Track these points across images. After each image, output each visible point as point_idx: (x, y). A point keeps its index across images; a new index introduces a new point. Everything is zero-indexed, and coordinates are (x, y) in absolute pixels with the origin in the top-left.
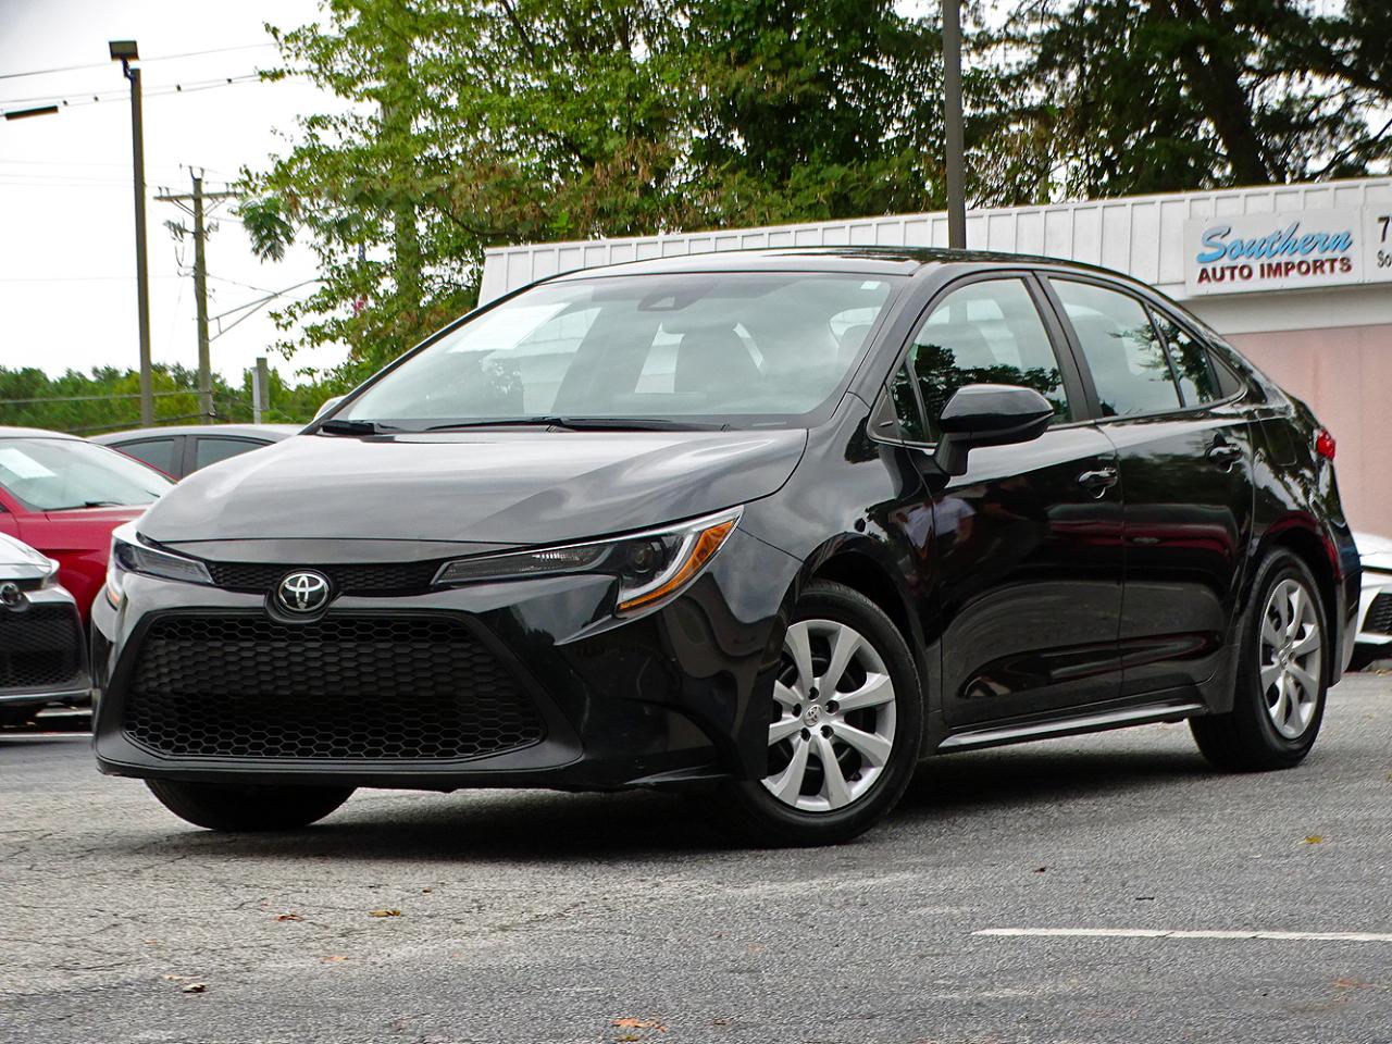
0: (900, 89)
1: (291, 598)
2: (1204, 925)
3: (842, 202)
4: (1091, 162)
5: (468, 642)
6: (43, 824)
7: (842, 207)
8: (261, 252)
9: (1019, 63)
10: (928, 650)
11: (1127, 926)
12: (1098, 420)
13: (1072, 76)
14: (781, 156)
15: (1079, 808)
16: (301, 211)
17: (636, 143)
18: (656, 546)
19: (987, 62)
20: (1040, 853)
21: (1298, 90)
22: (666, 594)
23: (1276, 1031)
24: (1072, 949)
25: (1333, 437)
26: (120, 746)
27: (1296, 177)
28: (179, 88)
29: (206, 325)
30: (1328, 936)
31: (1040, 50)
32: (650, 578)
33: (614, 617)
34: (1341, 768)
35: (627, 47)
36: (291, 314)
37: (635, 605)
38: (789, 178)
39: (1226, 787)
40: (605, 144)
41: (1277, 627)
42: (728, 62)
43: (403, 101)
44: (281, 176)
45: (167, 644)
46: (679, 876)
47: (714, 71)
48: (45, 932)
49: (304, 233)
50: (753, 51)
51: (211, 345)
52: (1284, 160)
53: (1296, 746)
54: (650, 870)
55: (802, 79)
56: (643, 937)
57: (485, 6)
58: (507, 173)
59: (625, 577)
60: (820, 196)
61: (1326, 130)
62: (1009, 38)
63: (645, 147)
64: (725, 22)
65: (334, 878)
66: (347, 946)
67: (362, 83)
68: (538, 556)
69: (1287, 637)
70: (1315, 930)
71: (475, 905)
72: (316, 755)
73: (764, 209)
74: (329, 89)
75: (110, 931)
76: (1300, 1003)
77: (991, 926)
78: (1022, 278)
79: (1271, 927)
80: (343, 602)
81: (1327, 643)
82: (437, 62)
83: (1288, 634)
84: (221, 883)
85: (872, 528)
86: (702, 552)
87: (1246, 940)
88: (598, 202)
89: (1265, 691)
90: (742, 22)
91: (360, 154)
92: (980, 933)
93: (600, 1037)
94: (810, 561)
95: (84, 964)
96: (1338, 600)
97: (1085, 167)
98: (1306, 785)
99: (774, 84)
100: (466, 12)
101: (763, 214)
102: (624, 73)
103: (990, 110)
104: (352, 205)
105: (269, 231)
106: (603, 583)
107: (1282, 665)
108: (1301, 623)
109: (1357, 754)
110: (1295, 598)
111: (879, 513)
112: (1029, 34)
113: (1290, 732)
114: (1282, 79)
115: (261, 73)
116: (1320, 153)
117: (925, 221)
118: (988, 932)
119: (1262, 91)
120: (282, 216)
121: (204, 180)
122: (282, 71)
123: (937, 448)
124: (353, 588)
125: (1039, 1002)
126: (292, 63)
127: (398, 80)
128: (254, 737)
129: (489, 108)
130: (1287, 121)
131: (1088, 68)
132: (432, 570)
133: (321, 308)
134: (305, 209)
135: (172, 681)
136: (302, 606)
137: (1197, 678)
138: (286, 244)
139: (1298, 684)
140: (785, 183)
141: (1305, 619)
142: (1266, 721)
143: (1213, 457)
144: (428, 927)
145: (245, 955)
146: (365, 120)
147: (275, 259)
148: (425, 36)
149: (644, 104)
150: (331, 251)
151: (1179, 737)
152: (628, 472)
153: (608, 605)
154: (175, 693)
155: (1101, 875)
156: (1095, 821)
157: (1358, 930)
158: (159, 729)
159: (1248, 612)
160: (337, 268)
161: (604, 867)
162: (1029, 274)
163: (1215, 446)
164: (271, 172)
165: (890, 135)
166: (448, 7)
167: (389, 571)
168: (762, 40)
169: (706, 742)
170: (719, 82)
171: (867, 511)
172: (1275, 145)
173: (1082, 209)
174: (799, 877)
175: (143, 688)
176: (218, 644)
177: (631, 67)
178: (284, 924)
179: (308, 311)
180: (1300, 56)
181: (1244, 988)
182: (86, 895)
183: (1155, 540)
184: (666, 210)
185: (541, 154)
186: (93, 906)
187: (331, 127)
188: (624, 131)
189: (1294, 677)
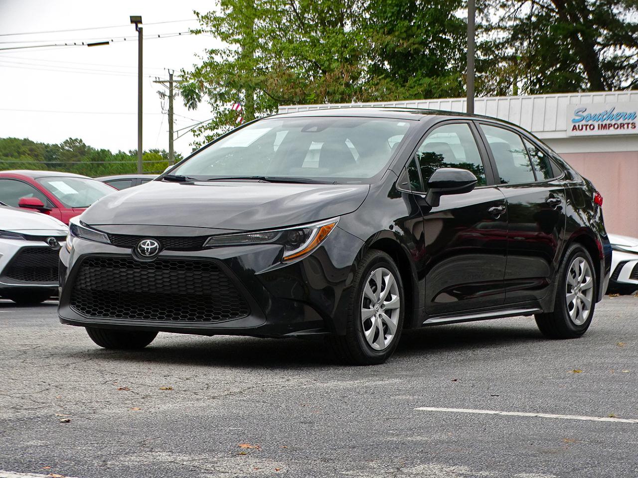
0: (455, 47)
1: (143, 250)
2: (516, 409)
3: (429, 93)
4: (532, 80)
5: (217, 272)
6: (39, 342)
7: (429, 95)
8: (188, 105)
9: (503, 38)
10: (419, 282)
11: (483, 408)
12: (498, 185)
13: (526, 44)
14: (404, 73)
15: (481, 352)
16: (204, 89)
17: (344, 65)
18: (301, 232)
19: (491, 37)
20: (457, 372)
21: (619, 53)
22: (305, 254)
23: (531, 462)
24: (454, 418)
25: (602, 196)
26: (69, 312)
27: (617, 89)
28: (159, 36)
29: (172, 134)
30: (569, 417)
31: (512, 33)
32: (298, 247)
33: (281, 263)
34: (599, 339)
35: (342, 25)
36: (200, 131)
37: (291, 258)
38: (407, 82)
39: (548, 345)
40: (331, 65)
41: (574, 277)
42: (384, 33)
43: (249, 44)
44: (198, 73)
45: (89, 269)
46: (299, 376)
47: (378, 37)
48: (15, 391)
49: (205, 98)
50: (394, 29)
51: (174, 142)
52: (612, 81)
53: (581, 329)
54: (288, 373)
55: (415, 42)
56: (271, 404)
57: (285, 6)
58: (290, 75)
59: (287, 246)
60: (420, 90)
61: (630, 70)
62: (499, 27)
63: (347, 67)
64: (384, 16)
65: (151, 371)
66: (143, 403)
67: (233, 36)
68: (250, 236)
69: (578, 282)
70: (564, 414)
71: (206, 386)
72: (151, 318)
73: (397, 95)
74: (219, 38)
75: (44, 392)
76: (546, 449)
77: (424, 406)
78: (467, 123)
79: (545, 412)
80: (165, 253)
81: (596, 285)
82: (263, 29)
83: (579, 280)
84: (101, 372)
85: (396, 228)
86: (320, 236)
87: (533, 417)
88: (327, 89)
89: (568, 304)
90: (391, 17)
91: (231, 66)
92: (417, 409)
93: (230, 452)
94: (368, 241)
95: (25, 407)
96: (601, 266)
97: (529, 82)
98: (582, 346)
99: (403, 44)
100: (277, 8)
101: (396, 96)
102: (340, 36)
103: (491, 57)
104: (226, 87)
105: (191, 97)
106: (276, 249)
107: (576, 294)
108: (585, 276)
109: (607, 333)
110: (582, 266)
111: (400, 222)
112: (507, 26)
113: (578, 322)
114: (612, 48)
115: (191, 31)
116: (627, 79)
117: (460, 101)
118: (421, 409)
119: (604, 52)
120: (197, 91)
121: (174, 75)
122: (200, 30)
123: (426, 195)
124: (169, 247)
125: (431, 443)
126: (204, 27)
127: (247, 35)
128: (125, 310)
129: (284, 48)
130: (613, 66)
131: (532, 41)
132: (203, 240)
133: (212, 129)
134: (206, 88)
135: (91, 285)
136: (147, 254)
137: (538, 298)
138: (198, 102)
139: (582, 302)
140: (406, 84)
141: (586, 274)
142: (567, 317)
143: (549, 203)
144: (182, 395)
145: (97, 405)
146: (233, 52)
147: (193, 109)
148: (259, 18)
149: (348, 49)
150: (217, 105)
151: (530, 322)
152: (286, 202)
153: (279, 258)
154: (93, 290)
155: (480, 384)
156: (486, 359)
157: (583, 415)
158: (85, 305)
159: (561, 270)
160: (219, 112)
161: (268, 371)
162: (471, 121)
163: (550, 198)
164: (193, 71)
165: (450, 66)
166: (269, 6)
167: (185, 240)
168: (399, 25)
169: (320, 318)
170: (380, 41)
171: (394, 221)
172: (608, 75)
173: (525, 99)
174: (350, 380)
175: (79, 287)
176: (111, 269)
177: (344, 34)
178: (120, 392)
179: (207, 129)
180: (620, 39)
181: (523, 440)
182: (41, 375)
183: (523, 238)
184: (355, 93)
185: (305, 68)
186: (42, 380)
187: (219, 54)
188: (340, 60)
189: (581, 299)
